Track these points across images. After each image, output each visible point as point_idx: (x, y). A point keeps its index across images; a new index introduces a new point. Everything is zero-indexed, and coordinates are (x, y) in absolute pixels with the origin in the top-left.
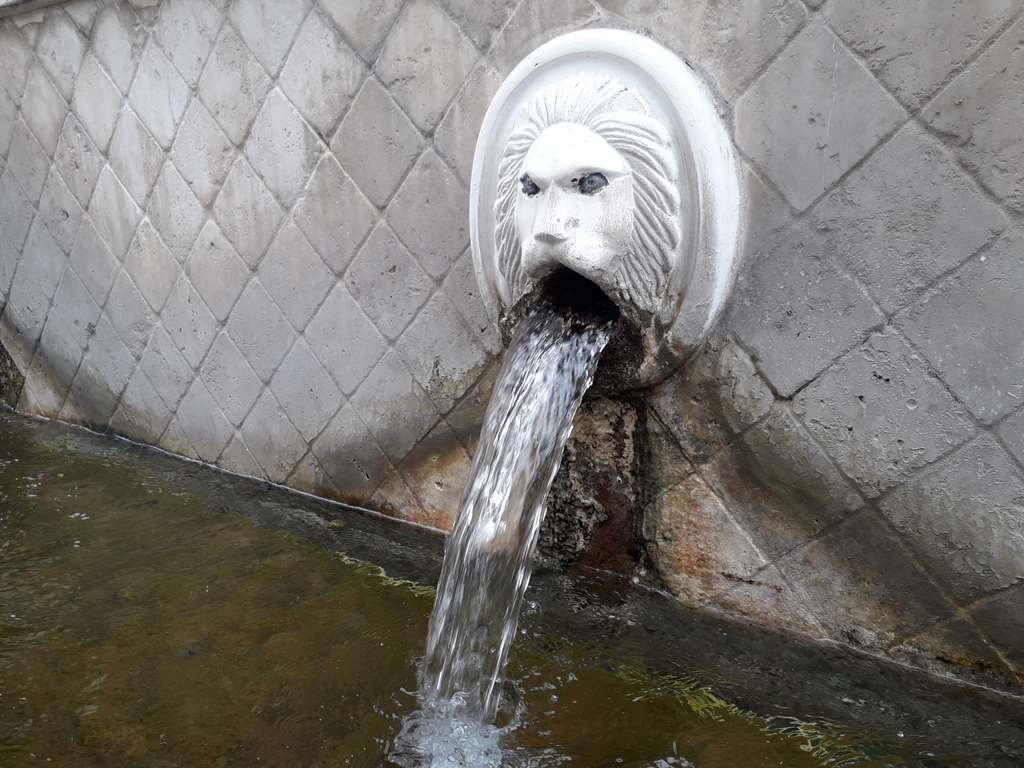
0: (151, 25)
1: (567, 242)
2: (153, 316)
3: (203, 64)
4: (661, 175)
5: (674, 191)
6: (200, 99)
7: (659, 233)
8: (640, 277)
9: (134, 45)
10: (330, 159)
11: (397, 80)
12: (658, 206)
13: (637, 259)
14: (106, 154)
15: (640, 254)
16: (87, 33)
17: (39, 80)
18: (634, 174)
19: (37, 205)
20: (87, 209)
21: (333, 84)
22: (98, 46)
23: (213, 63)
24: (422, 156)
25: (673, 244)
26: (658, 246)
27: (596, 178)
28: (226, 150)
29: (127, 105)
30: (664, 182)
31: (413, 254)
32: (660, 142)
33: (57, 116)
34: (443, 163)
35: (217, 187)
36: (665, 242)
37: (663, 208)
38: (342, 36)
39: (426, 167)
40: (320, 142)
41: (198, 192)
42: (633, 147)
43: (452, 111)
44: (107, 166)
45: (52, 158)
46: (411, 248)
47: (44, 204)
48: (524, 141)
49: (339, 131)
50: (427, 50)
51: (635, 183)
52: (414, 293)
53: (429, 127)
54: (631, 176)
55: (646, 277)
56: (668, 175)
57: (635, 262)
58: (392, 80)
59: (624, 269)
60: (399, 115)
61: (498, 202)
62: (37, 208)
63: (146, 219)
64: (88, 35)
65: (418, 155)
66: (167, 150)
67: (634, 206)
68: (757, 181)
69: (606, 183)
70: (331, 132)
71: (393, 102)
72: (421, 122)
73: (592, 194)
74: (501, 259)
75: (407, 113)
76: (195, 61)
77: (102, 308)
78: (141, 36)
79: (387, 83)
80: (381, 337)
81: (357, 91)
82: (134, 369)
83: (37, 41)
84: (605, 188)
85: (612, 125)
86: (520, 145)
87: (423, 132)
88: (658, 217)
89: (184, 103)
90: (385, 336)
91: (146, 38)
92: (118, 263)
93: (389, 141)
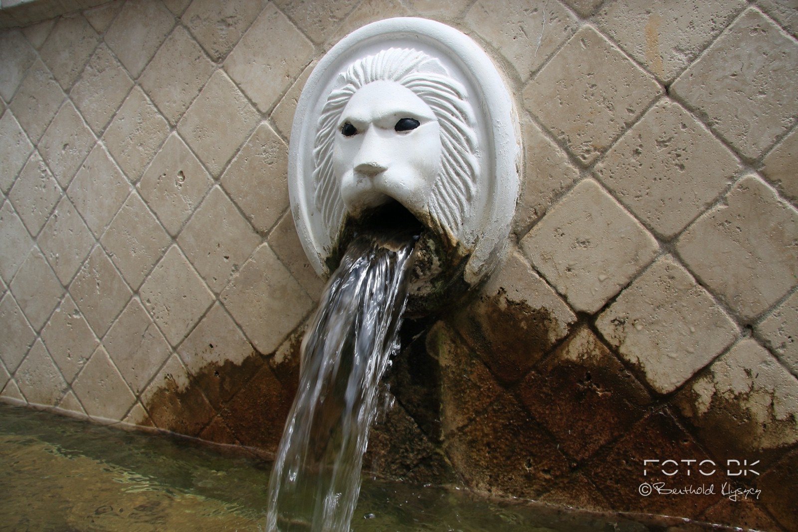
4: (462, 122)
7: (461, 168)
18: (439, 122)
25: (474, 178)
30: (465, 128)
32: (460, 97)
36: (467, 175)
37: (465, 148)
42: (438, 100)
48: (342, 98)
51: (441, 128)
56: (467, 122)
86: (338, 101)
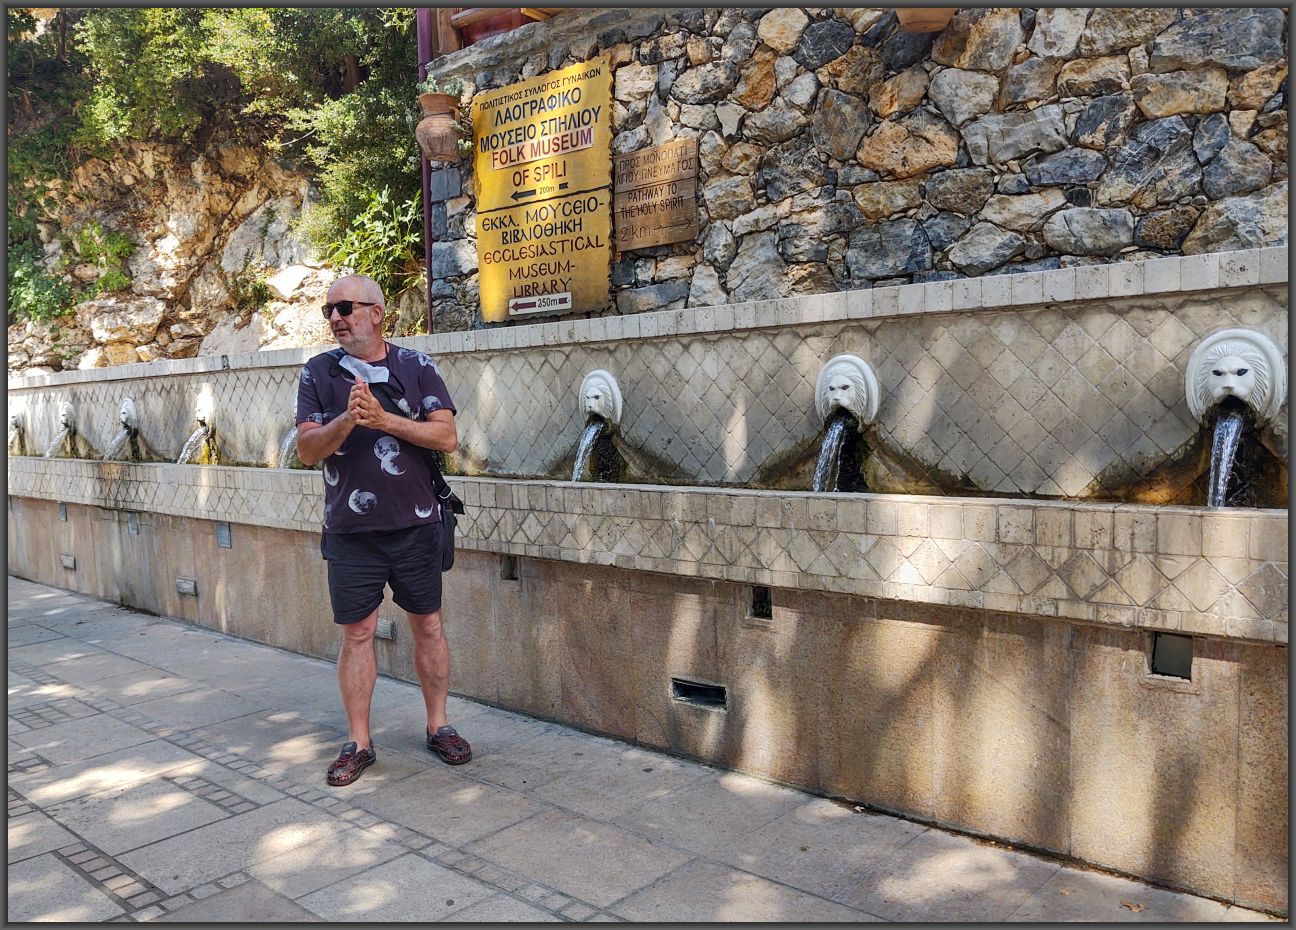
1: (1234, 389)
32: (860, 379)
36: (862, 400)
37: (861, 393)
42: (854, 380)
48: (828, 378)
51: (855, 388)
55: (858, 408)
56: (862, 386)
57: (856, 404)
61: (824, 392)
69: (1246, 372)
73: (1242, 376)
74: (1200, 397)
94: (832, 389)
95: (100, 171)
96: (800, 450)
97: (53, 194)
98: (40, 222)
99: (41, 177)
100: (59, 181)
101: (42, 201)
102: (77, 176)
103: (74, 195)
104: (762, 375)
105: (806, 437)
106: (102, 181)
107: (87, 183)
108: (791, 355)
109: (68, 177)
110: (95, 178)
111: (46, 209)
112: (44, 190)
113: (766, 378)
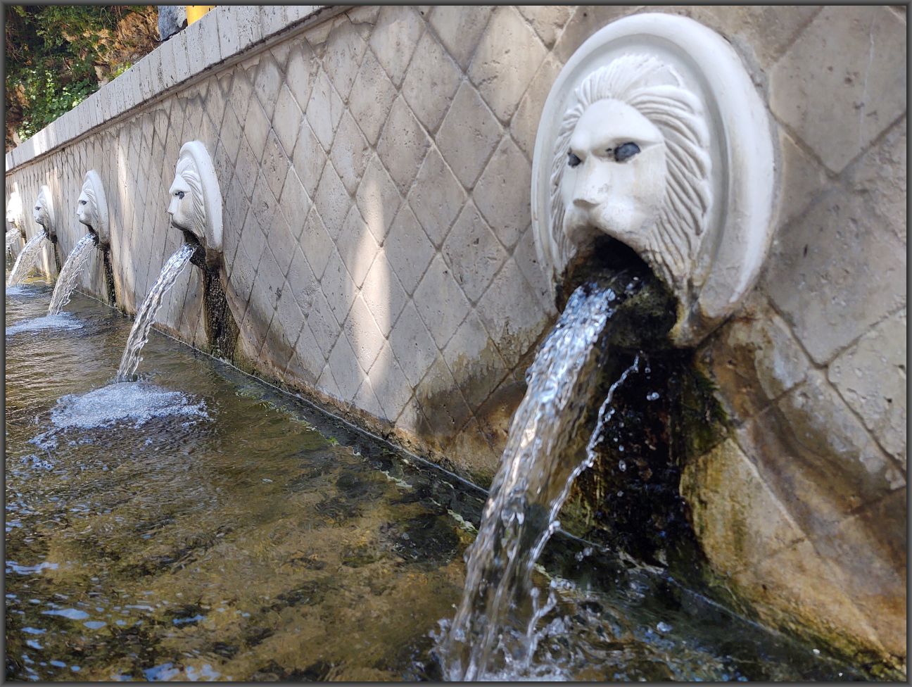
0: (321, 57)
1: (599, 206)
2: (316, 283)
3: (352, 82)
5: (704, 156)
6: (350, 111)
7: (689, 197)
8: (671, 239)
9: (311, 74)
10: (435, 151)
11: (484, 80)
12: (689, 171)
13: (670, 222)
14: (291, 158)
15: (672, 219)
16: (283, 68)
17: (255, 107)
18: (667, 143)
19: (250, 199)
20: (279, 201)
21: (438, 89)
22: (290, 78)
23: (358, 82)
24: (501, 143)
25: (704, 208)
26: (689, 210)
27: (630, 147)
28: (365, 149)
29: (305, 120)
30: (695, 148)
31: (492, 228)
32: (692, 111)
33: (265, 133)
34: (517, 148)
35: (359, 180)
36: (696, 205)
37: (694, 174)
38: (447, 50)
39: (504, 152)
40: (429, 138)
41: (346, 183)
42: (665, 117)
43: (525, 102)
44: (292, 167)
45: (260, 164)
46: (490, 222)
47: (255, 199)
48: (572, 120)
49: (441, 127)
50: (506, 52)
51: (668, 151)
52: (491, 261)
53: (506, 118)
54: (664, 144)
55: (677, 240)
56: (699, 141)
57: (668, 226)
58: (480, 81)
59: (656, 231)
60: (485, 109)
61: (553, 176)
62: (251, 202)
63: (314, 207)
64: (284, 70)
65: (498, 142)
66: (328, 152)
67: (665, 172)
68: (792, 145)
69: (639, 151)
70: (436, 129)
71: (481, 99)
72: (500, 114)
73: (626, 162)
74: (554, 228)
75: (491, 108)
76: (348, 82)
77: (286, 277)
78: (315, 67)
79: (476, 84)
80: (466, 300)
81: (455, 92)
82: (303, 324)
83: (255, 79)
84: (637, 156)
85: (645, 98)
86: (569, 123)
87: (502, 122)
88: (688, 182)
89: (340, 115)
90: (469, 300)
91: (318, 68)
92: (296, 242)
93: (478, 132)
94: (576, 160)
95: (138, 23)
96: (500, 365)
97: (103, 41)
98: (97, 64)
99: (94, 28)
100: (107, 31)
101: (96, 47)
102: (121, 27)
103: (119, 42)
104: (411, 128)
105: (514, 328)
106: (140, 31)
107: (128, 33)
108: (473, 52)
109: (113, 28)
110: (134, 29)
111: (100, 54)
112: (97, 39)
113: (419, 134)
